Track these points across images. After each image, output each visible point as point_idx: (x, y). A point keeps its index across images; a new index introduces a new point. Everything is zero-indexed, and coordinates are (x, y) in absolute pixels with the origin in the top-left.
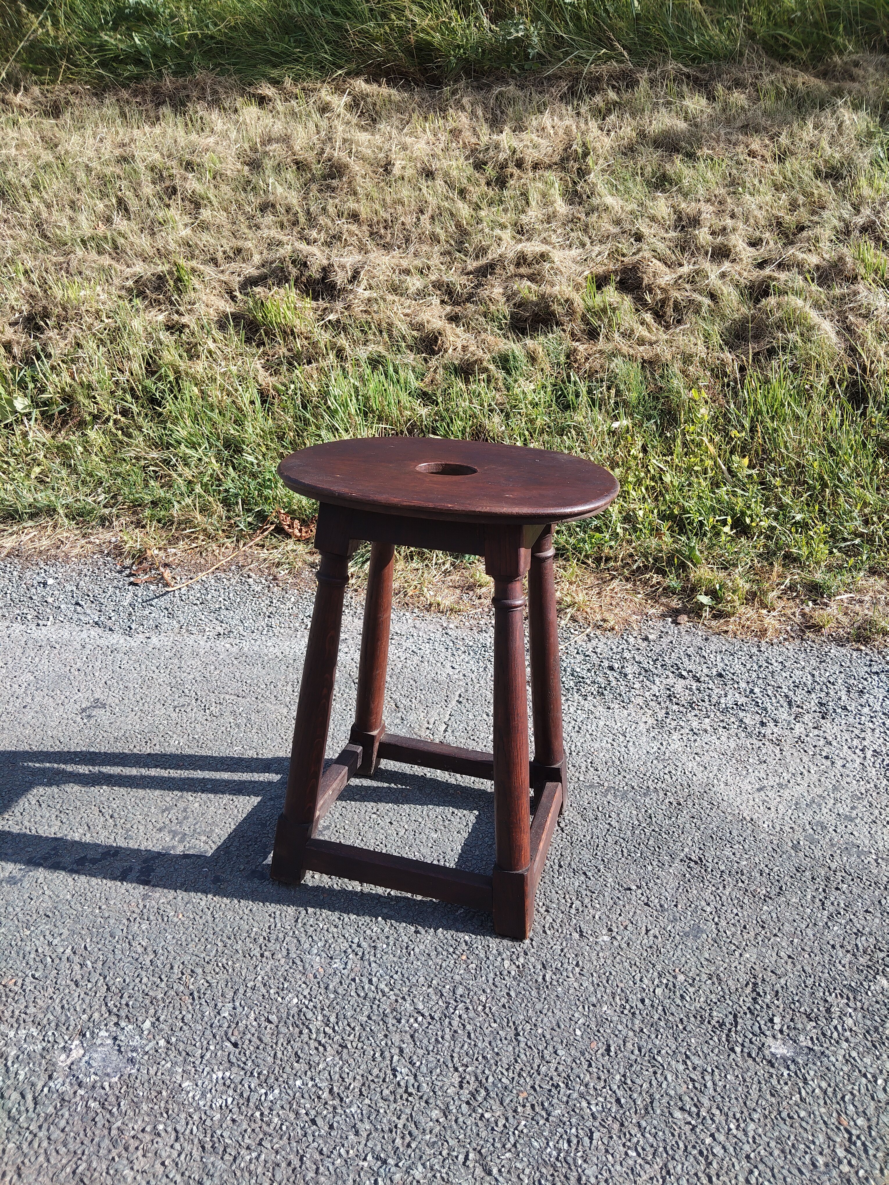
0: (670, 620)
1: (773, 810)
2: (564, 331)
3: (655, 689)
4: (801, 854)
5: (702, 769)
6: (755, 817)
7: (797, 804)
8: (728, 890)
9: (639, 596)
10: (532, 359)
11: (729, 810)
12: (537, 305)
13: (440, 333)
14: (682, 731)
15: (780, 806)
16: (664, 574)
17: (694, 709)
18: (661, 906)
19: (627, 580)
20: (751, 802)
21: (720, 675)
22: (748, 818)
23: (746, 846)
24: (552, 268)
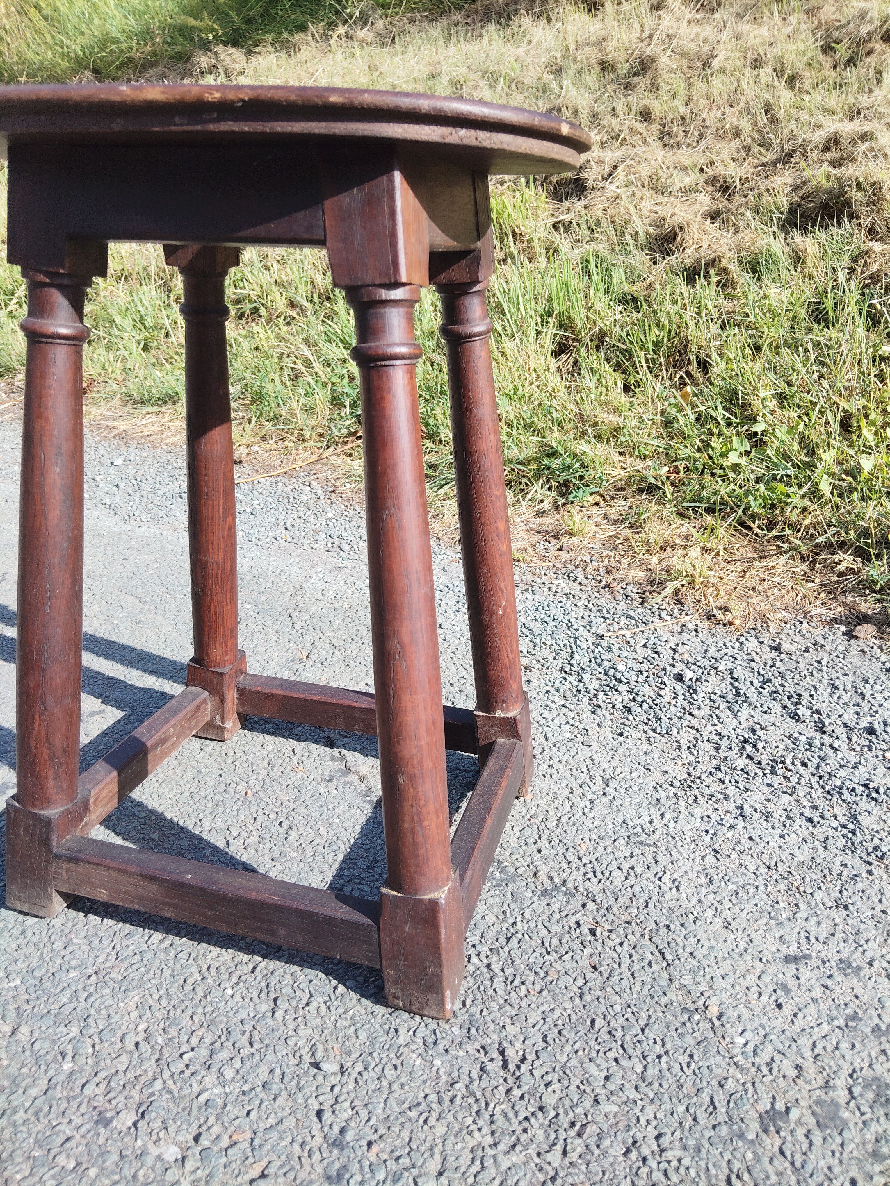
0: (843, 628)
1: (787, 1010)
2: (859, 225)
3: (731, 723)
4: (772, 1143)
5: (703, 880)
6: (732, 1014)
7: (854, 1017)
8: (515, 1158)
9: (810, 585)
10: (798, 259)
11: (687, 980)
12: (829, 192)
13: (681, 228)
14: (723, 805)
15: (812, 1009)
16: (866, 558)
17: (773, 772)
18: (343, 1131)
19: (803, 559)
20: (751, 980)
21: (871, 731)
22: (714, 1011)
23: (652, 1071)
24: (872, 149)
